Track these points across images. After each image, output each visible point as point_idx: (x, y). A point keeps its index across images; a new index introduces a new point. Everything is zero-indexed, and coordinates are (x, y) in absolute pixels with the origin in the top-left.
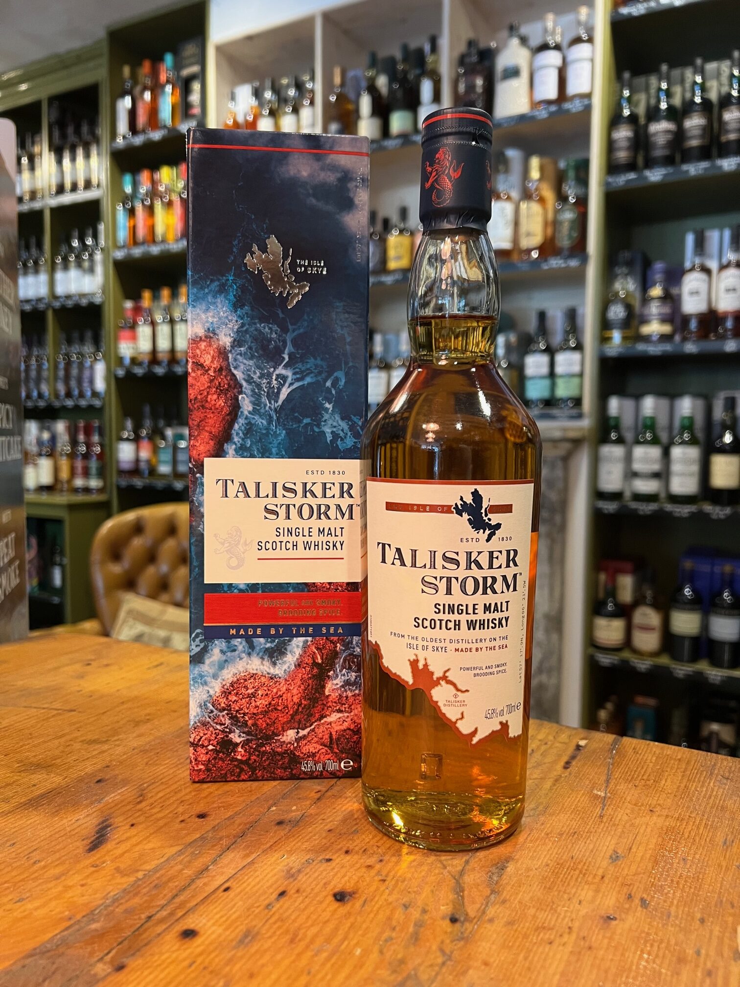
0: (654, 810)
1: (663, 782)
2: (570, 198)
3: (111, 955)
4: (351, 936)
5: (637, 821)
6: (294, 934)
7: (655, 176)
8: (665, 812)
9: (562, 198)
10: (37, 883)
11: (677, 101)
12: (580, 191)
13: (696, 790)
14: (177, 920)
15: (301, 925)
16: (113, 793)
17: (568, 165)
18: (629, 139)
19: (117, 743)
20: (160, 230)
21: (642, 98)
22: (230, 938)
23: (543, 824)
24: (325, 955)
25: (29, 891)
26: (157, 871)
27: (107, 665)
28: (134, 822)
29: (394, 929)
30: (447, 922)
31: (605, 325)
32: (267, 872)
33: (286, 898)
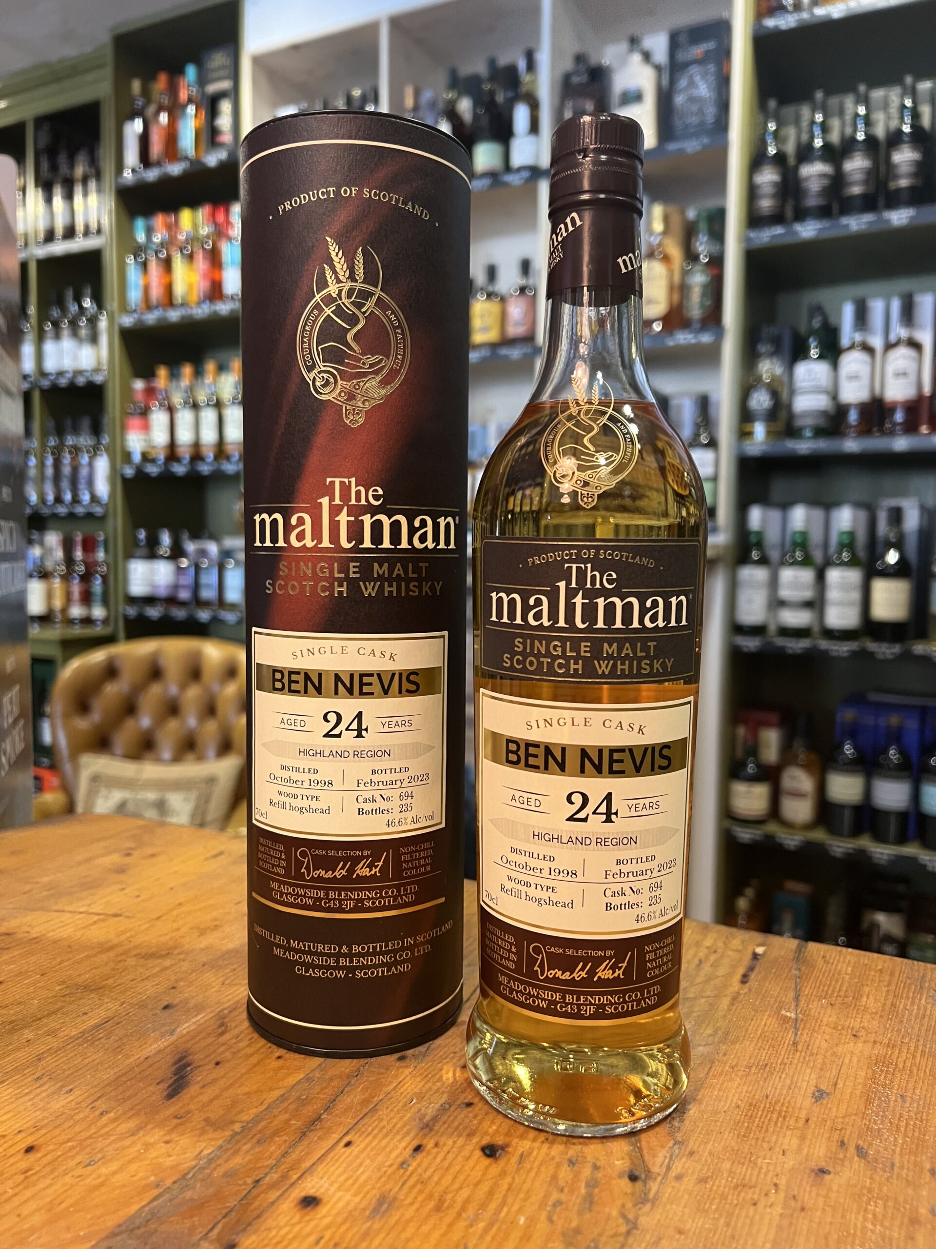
0: (858, 1034)
1: (865, 999)
2: (701, 256)
3: (216, 1231)
4: (510, 1200)
5: (840, 1049)
6: (440, 1200)
7: (808, 230)
8: (872, 1037)
9: (691, 256)
10: (108, 1141)
11: (835, 137)
12: (715, 248)
13: (906, 1009)
14: (292, 1185)
15: (447, 1188)
16: (186, 1022)
17: (698, 215)
18: (775, 184)
19: (182, 957)
20: (179, 289)
21: (791, 133)
22: (362, 1206)
23: (725, 1054)
24: (481, 1225)
25: (101, 1151)
26: (258, 1122)
27: (153, 856)
28: (219, 1059)
29: (562, 1190)
30: (626, 1180)
31: (745, 416)
32: (394, 1121)
33: (424, 1154)
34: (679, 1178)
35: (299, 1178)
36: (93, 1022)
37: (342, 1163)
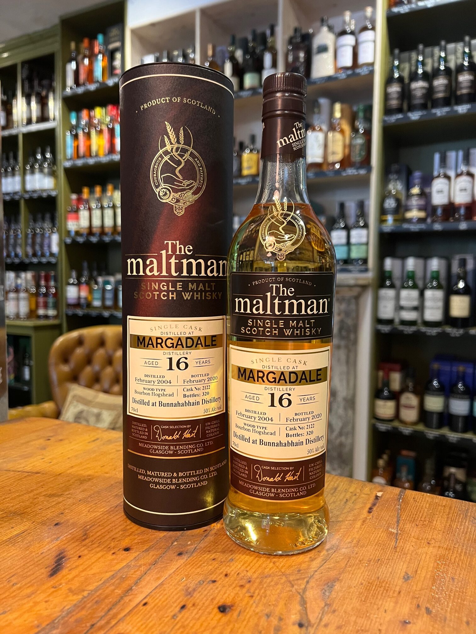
0: (430, 542)
1: (435, 522)
2: (360, 130)
5: (420, 550)
7: (415, 116)
8: (437, 544)
9: (355, 130)
10: (15, 600)
11: (429, 68)
13: (457, 528)
14: (112, 627)
15: (197, 630)
16: (66, 533)
17: (359, 109)
18: (398, 92)
19: (69, 496)
20: (94, 148)
21: (406, 66)
23: (357, 553)
25: (10, 606)
26: (97, 591)
27: (61, 440)
28: (81, 554)
29: (261, 632)
30: (297, 627)
31: (382, 211)
32: (172, 590)
33: (186, 610)
34: (326, 626)
35: (116, 624)
36: (15, 533)
37: (141, 615)
